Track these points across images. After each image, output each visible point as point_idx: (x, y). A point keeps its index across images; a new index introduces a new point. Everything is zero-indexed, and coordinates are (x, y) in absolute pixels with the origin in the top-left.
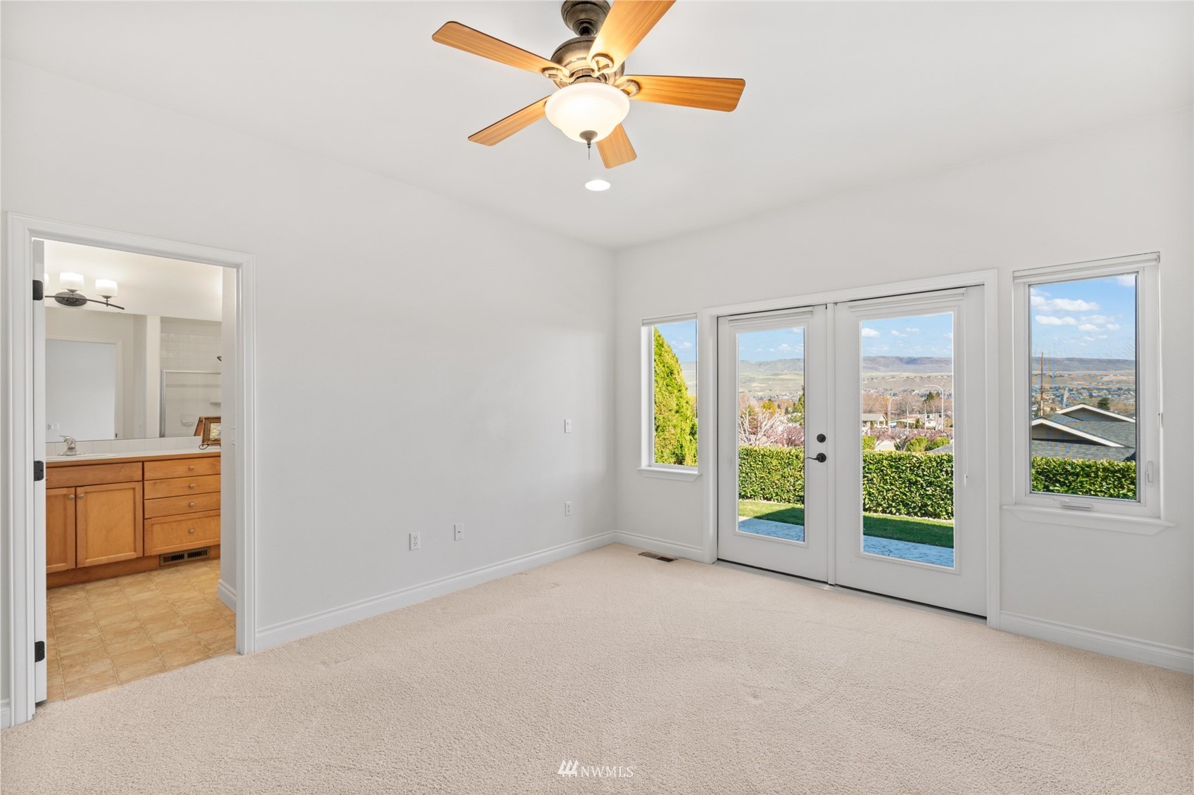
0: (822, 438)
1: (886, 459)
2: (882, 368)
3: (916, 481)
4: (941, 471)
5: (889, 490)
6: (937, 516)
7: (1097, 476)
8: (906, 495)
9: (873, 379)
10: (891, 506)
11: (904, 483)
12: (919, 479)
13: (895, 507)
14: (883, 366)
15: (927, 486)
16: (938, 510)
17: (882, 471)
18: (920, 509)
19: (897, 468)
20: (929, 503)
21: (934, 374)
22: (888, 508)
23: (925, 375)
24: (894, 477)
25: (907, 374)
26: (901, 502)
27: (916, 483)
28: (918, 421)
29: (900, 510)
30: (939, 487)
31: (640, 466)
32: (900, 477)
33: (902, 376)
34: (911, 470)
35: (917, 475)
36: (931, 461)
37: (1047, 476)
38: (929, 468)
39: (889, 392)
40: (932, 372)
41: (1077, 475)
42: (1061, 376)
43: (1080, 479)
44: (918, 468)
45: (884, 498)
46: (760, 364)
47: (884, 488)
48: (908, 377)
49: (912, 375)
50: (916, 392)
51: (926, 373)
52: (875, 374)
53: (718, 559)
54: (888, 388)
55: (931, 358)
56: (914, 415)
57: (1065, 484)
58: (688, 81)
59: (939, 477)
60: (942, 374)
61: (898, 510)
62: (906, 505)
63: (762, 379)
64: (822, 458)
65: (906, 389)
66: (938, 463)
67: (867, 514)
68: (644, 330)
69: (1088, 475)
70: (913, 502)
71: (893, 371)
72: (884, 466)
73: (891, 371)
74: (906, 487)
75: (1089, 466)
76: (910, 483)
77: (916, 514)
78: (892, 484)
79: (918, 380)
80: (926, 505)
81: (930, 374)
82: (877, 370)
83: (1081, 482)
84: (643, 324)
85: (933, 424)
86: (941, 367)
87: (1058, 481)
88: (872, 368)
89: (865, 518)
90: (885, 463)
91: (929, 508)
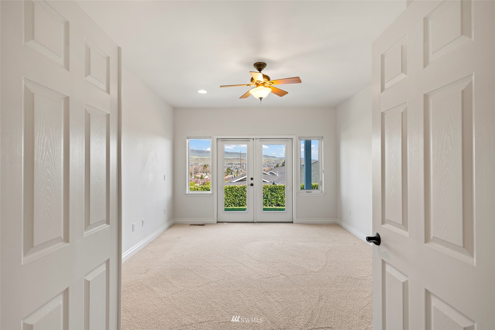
0: (252, 179)
1: (228, 188)
3: (237, 195)
4: (244, 191)
5: (229, 199)
6: (244, 206)
7: (282, 189)
8: (234, 200)
10: (229, 204)
11: (233, 196)
12: (238, 194)
13: (230, 205)
15: (240, 196)
16: (244, 204)
17: (227, 192)
18: (238, 204)
19: (232, 191)
20: (241, 202)
21: (205, 157)
22: (228, 205)
23: (202, 158)
24: (230, 194)
25: (196, 157)
26: (233, 203)
27: (237, 196)
28: (202, 176)
29: (232, 205)
30: (244, 196)
31: (186, 192)
32: (232, 194)
33: (194, 158)
34: (235, 191)
35: (238, 193)
36: (241, 188)
37: (271, 190)
38: (241, 190)
41: (277, 189)
42: (243, 159)
43: (279, 190)
44: (238, 190)
45: (227, 202)
47: (227, 198)
49: (198, 157)
50: (199, 164)
51: (203, 157)
53: (217, 222)
56: (201, 174)
57: (275, 192)
58: (281, 91)
59: (244, 193)
60: (208, 157)
61: (232, 206)
62: (234, 204)
64: (252, 185)
66: (243, 188)
67: (226, 208)
68: (187, 140)
69: (280, 189)
70: (236, 202)
72: (227, 191)
74: (234, 197)
75: (280, 186)
76: (235, 196)
77: (237, 206)
78: (230, 197)
79: (200, 159)
80: (240, 203)
81: (204, 157)
83: (279, 191)
84: (188, 138)
85: (207, 177)
86: (208, 154)
87: (273, 191)
89: (225, 209)
90: (228, 189)
91: (241, 204)
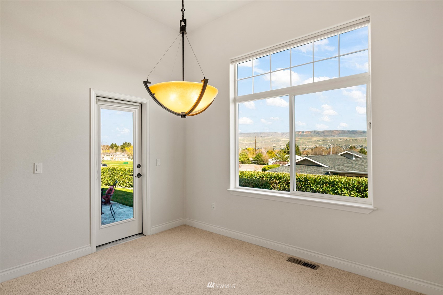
2: (336, 136)
9: (332, 140)
14: (337, 135)
21: (358, 138)
23: (354, 139)
39: (339, 146)
40: (357, 137)
46: (283, 134)
48: (347, 139)
49: (349, 138)
51: (355, 137)
52: (333, 138)
54: (339, 144)
55: (357, 131)
63: (284, 141)
65: (346, 144)
71: (341, 137)
73: (340, 137)
79: (351, 140)
81: (357, 138)
82: (334, 136)
86: (362, 135)
88: (332, 136)
